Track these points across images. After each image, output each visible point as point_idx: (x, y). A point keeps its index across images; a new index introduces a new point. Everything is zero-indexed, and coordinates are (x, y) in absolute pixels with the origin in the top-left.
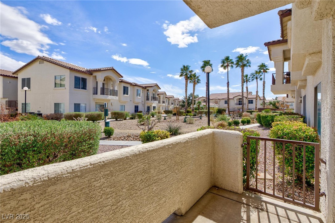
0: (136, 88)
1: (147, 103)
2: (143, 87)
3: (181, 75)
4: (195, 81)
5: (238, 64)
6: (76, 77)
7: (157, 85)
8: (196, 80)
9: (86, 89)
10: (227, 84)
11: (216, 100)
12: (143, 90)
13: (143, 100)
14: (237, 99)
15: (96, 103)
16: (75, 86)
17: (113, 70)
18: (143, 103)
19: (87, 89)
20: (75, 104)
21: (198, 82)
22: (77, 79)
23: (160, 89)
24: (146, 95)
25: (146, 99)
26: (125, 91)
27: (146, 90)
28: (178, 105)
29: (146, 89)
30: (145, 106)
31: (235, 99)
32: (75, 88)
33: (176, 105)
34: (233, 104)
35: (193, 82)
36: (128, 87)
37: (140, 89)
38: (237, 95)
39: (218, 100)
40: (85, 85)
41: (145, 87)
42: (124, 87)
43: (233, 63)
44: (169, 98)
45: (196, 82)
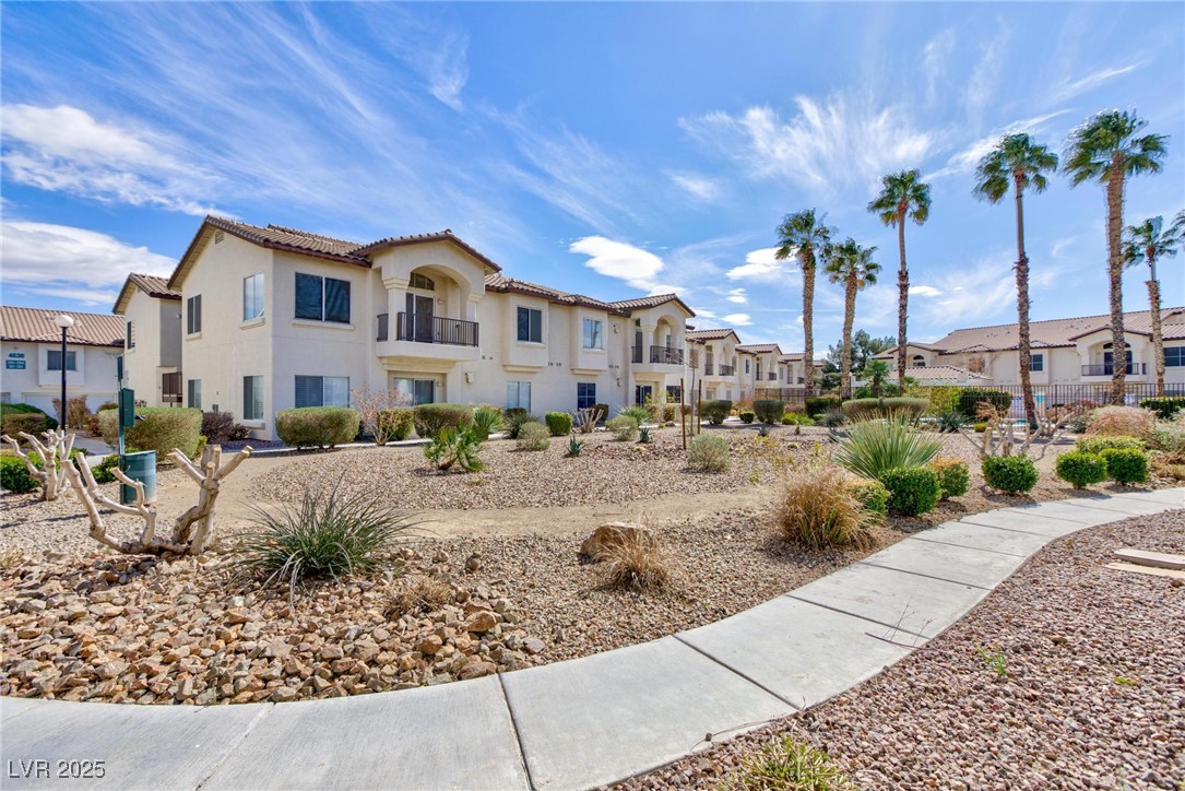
0: (581, 313)
1: (635, 373)
2: (611, 311)
3: (784, 253)
4: (853, 274)
5: (1083, 165)
6: (300, 278)
7: (677, 300)
8: (860, 267)
9: (348, 322)
10: (1015, 272)
11: (976, 356)
12: (617, 321)
13: (619, 362)
14: (1097, 345)
15: (389, 372)
16: (296, 311)
17: (448, 239)
18: (619, 372)
19: (351, 321)
20: (297, 378)
21: (871, 278)
22: (304, 285)
23: (693, 315)
24: (632, 342)
25: (630, 357)
26: (528, 328)
27: (630, 323)
28: (801, 380)
29: (629, 316)
30: (627, 385)
31: (1083, 346)
32: (298, 316)
33: (795, 380)
34: (1070, 371)
35: (846, 279)
36: (539, 313)
37: (603, 317)
38: (1090, 330)
39: (987, 357)
40: (345, 308)
41: (626, 313)
42: (522, 312)
43: (1050, 162)
44: (759, 356)
45: (860, 277)
